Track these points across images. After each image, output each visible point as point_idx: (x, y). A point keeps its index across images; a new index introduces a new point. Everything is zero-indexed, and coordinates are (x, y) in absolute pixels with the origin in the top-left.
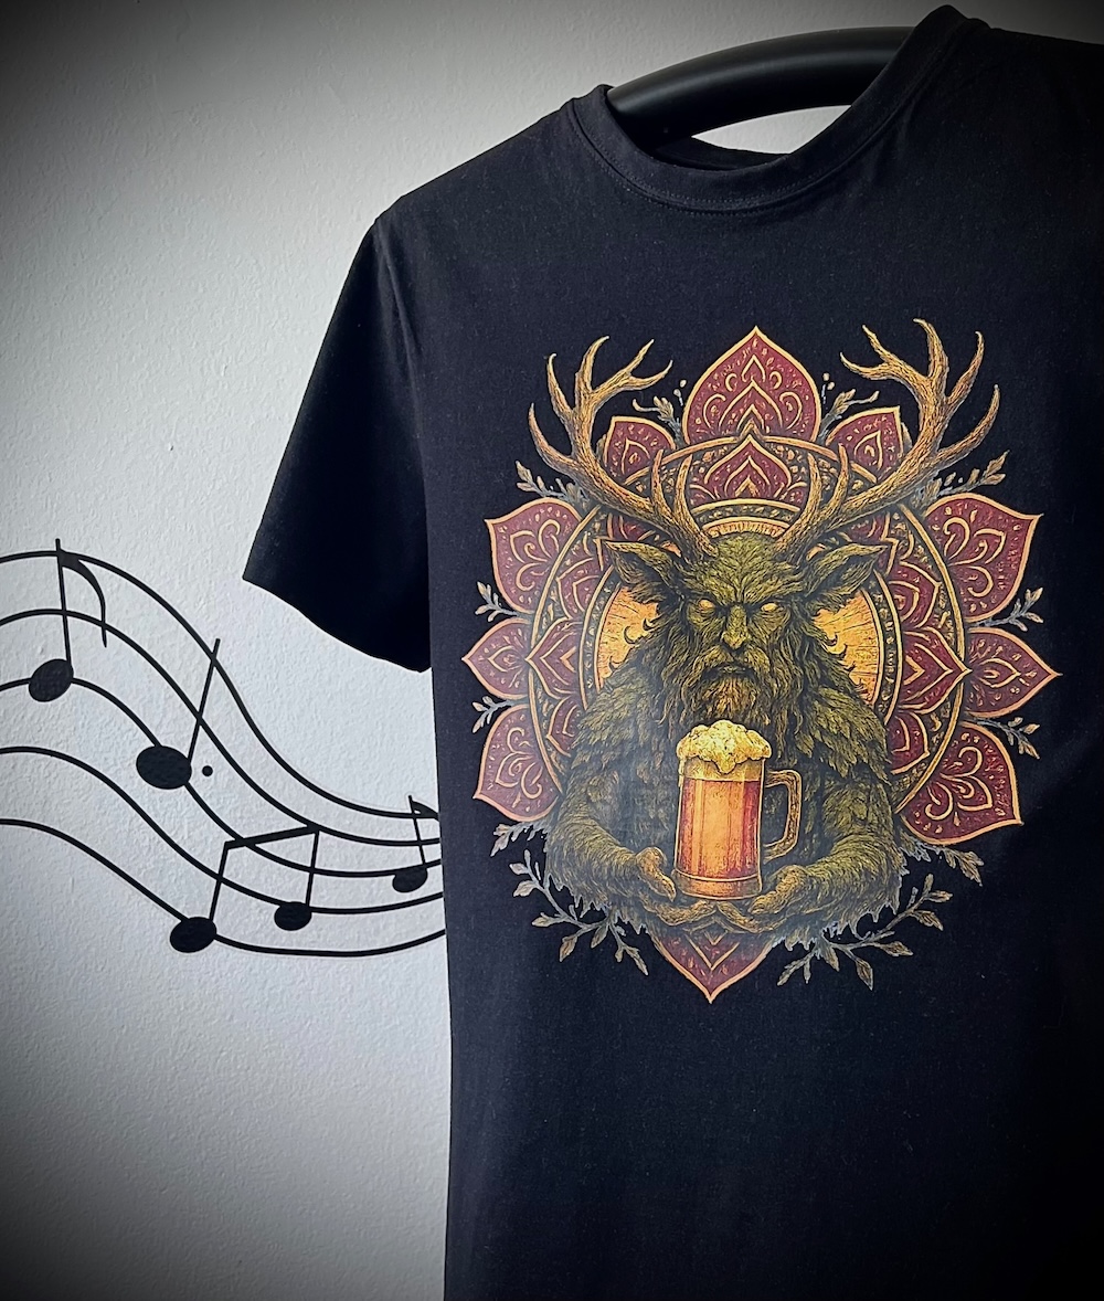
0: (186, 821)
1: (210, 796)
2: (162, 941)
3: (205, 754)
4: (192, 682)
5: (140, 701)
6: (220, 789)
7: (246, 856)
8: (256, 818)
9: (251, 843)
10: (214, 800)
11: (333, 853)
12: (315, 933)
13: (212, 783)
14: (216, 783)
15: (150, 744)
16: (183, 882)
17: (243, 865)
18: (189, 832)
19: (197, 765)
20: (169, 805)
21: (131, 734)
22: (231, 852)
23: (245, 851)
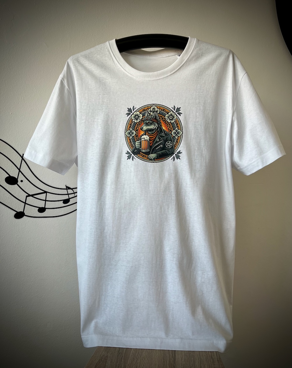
0: (17, 192)
2: (12, 217)
3: (21, 177)
4: (18, 163)
6: (25, 185)
8: (33, 190)
9: (32, 196)
10: (24, 187)
11: (50, 197)
12: (46, 213)
13: (23, 184)
15: (8, 176)
16: (17, 204)
17: (30, 200)
18: (18, 194)
19: (19, 180)
20: (13, 188)
21: (3, 174)
22: (27, 198)
23: (31, 197)
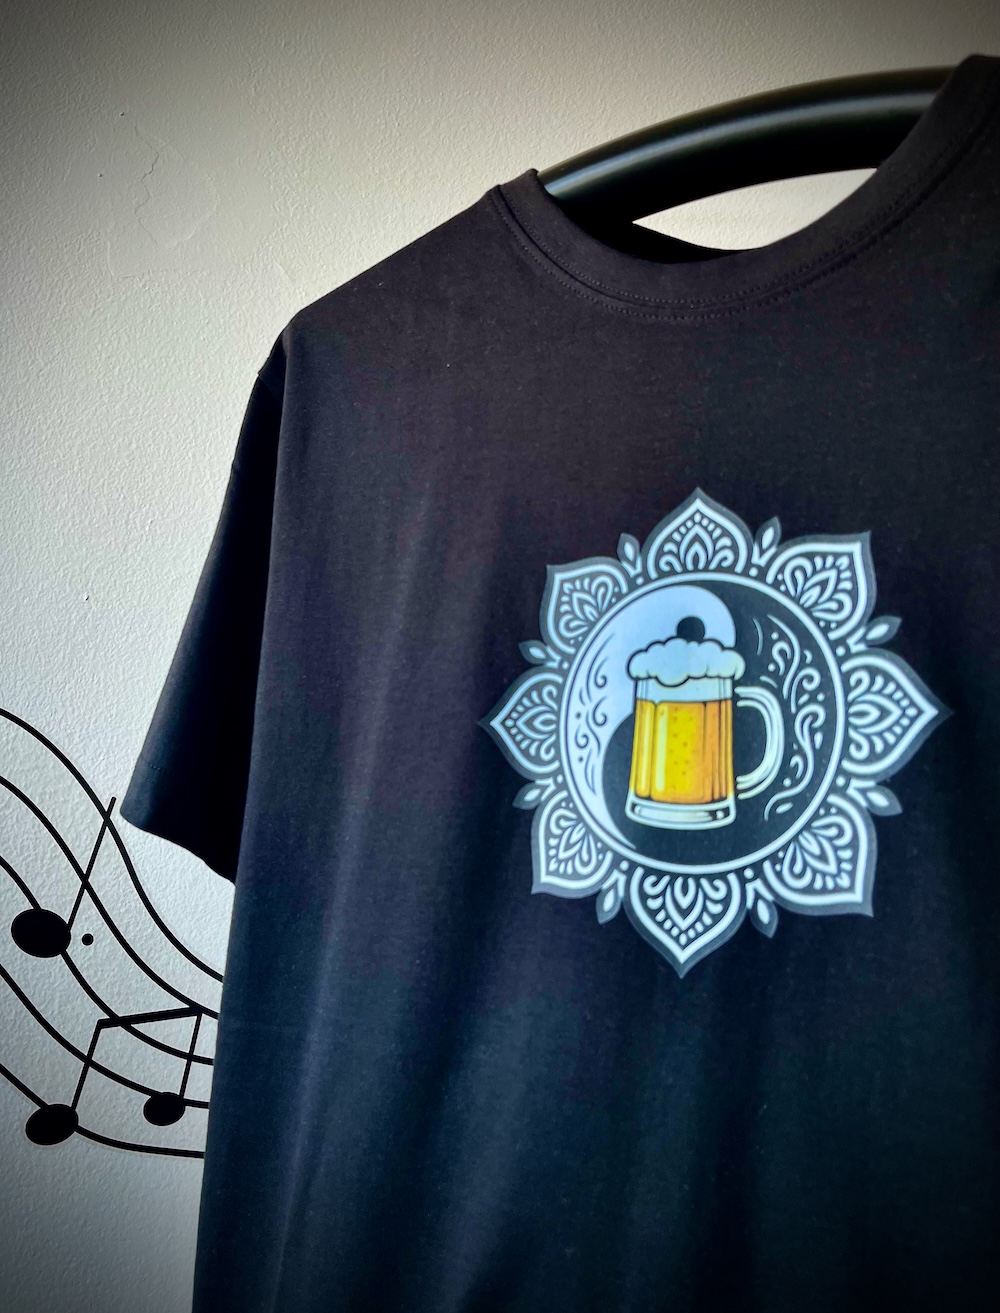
0: (58, 994)
1: (87, 968)
2: (17, 1130)
3: (87, 920)
4: (83, 842)
5: (23, 860)
7: (119, 1037)
8: (135, 996)
9: (127, 1023)
10: (92, 972)
12: (187, 1130)
13: (91, 953)
14: (95, 953)
15: (28, 906)
16: (47, 1063)
17: (116, 1047)
18: (60, 1006)
19: (77, 933)
20: (43, 974)
21: (9, 894)
22: (104, 1032)
23: (120, 1031)
